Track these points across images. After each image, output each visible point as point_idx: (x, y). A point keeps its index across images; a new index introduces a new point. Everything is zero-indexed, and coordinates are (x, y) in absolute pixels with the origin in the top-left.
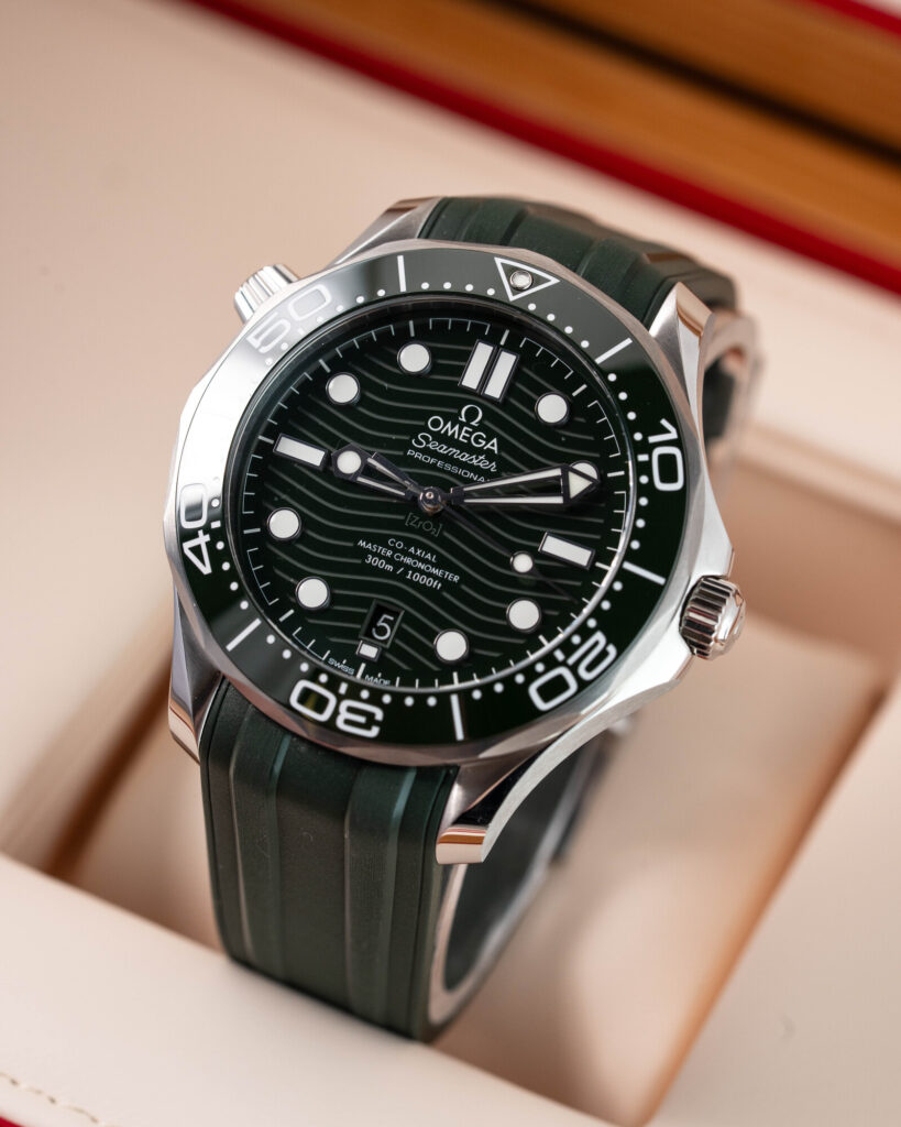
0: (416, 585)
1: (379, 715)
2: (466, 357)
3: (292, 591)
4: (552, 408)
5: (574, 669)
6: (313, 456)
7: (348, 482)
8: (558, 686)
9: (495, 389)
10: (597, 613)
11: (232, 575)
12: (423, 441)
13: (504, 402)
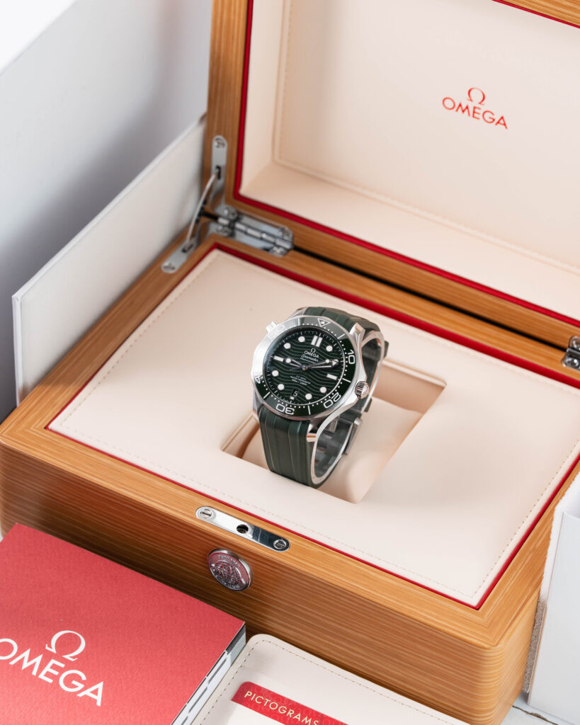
0: (302, 385)
1: (294, 410)
2: (312, 339)
3: (277, 386)
4: (329, 348)
5: (332, 400)
6: (281, 359)
7: (288, 365)
8: (329, 403)
9: (318, 345)
10: (337, 388)
11: (264, 383)
12: (303, 356)
13: (320, 348)
